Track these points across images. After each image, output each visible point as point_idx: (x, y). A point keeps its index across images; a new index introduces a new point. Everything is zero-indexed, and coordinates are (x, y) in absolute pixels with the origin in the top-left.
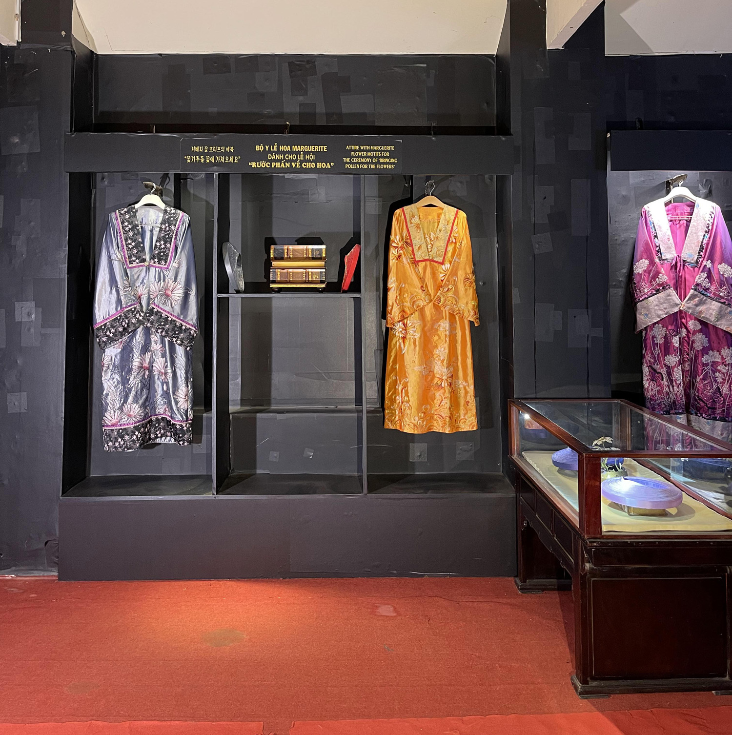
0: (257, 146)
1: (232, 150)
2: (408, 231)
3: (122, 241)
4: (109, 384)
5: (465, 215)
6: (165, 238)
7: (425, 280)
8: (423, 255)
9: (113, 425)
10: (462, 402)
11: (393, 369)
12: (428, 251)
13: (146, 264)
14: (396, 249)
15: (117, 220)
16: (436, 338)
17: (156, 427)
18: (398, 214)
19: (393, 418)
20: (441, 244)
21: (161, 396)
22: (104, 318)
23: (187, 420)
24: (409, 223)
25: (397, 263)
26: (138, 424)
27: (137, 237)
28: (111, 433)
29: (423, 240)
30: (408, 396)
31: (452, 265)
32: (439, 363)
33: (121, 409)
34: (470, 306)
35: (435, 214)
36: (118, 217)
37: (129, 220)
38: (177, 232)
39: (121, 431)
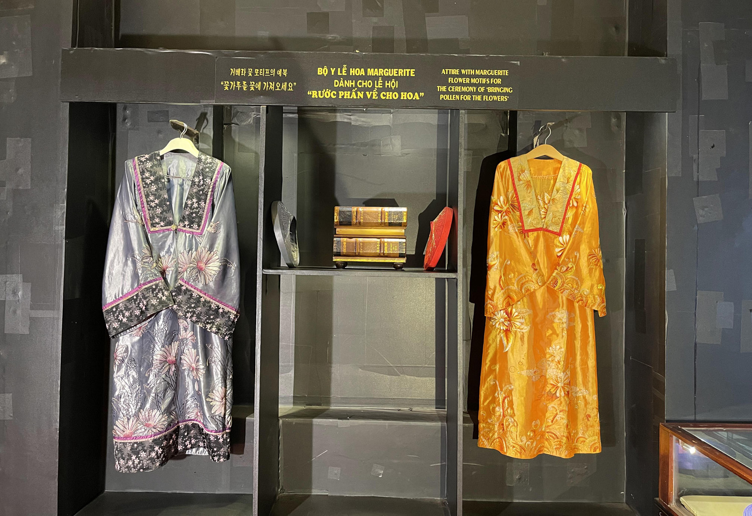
0: (319, 69)
1: (285, 74)
2: (515, 191)
3: (141, 197)
4: (123, 383)
5: (590, 171)
6: (198, 194)
7: (536, 256)
8: (535, 222)
9: (126, 437)
10: (581, 416)
11: (491, 371)
12: (541, 218)
13: (173, 227)
14: (500, 214)
15: (135, 169)
16: (550, 332)
17: (185, 437)
18: (502, 167)
19: (491, 435)
20: (559, 208)
21: (192, 397)
22: (115, 297)
23: (224, 428)
24: (516, 180)
25: (500, 232)
26: (158, 436)
27: (162, 192)
28: (123, 447)
29: (535, 203)
30: (512, 409)
31: (572, 236)
32: (553, 365)
33: (137, 415)
34: (595, 291)
35: (551, 169)
36: (137, 165)
37: (152, 170)
38: (213, 187)
39: (136, 445)
